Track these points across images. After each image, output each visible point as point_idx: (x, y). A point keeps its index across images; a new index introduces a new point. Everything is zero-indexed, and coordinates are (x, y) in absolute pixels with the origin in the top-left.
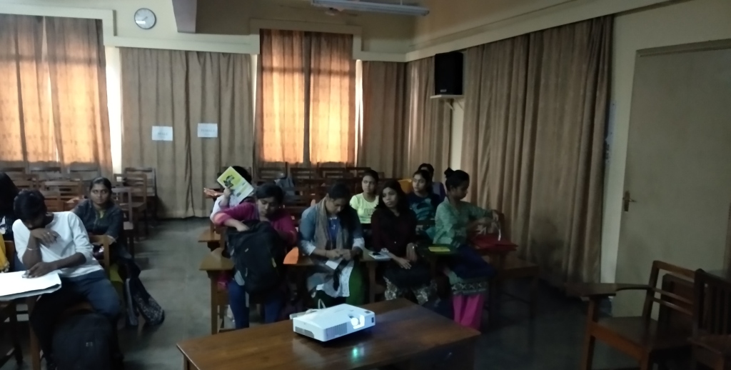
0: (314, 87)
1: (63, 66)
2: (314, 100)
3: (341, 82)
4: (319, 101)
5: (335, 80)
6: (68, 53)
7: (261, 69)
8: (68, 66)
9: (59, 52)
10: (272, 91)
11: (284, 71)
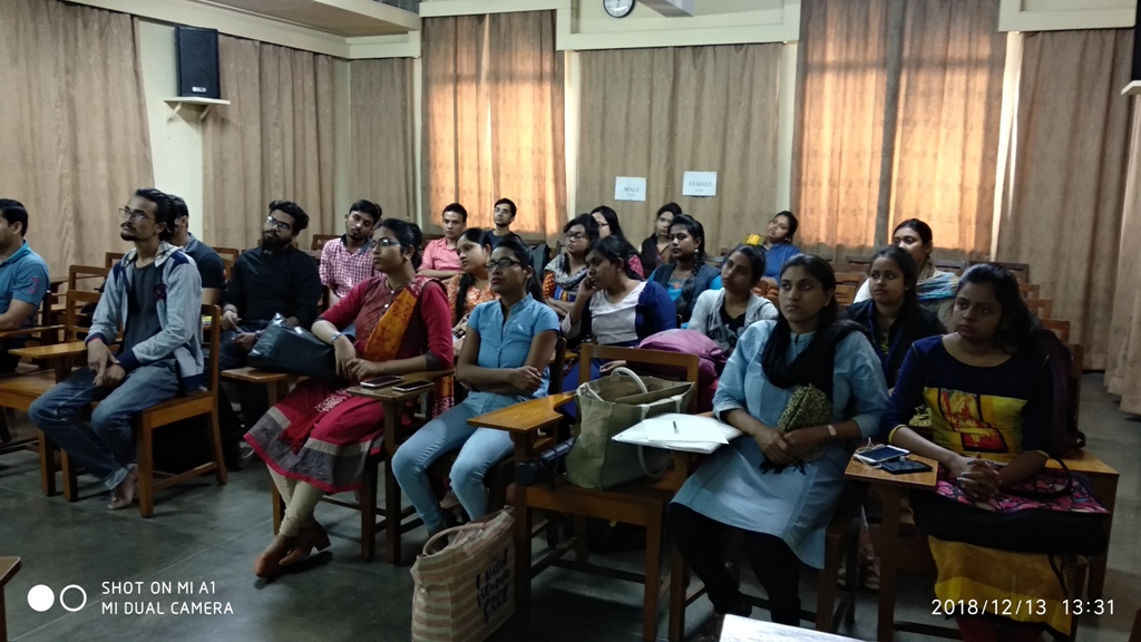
0: (907, 95)
1: (508, 88)
2: (906, 121)
3: (968, 82)
4: (915, 124)
5: (957, 79)
6: (514, 67)
7: (805, 69)
8: (514, 85)
9: (504, 66)
10: (822, 108)
11: (845, 68)
